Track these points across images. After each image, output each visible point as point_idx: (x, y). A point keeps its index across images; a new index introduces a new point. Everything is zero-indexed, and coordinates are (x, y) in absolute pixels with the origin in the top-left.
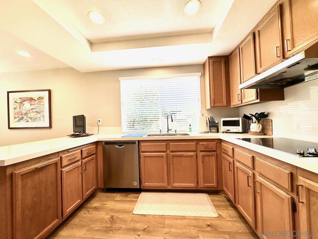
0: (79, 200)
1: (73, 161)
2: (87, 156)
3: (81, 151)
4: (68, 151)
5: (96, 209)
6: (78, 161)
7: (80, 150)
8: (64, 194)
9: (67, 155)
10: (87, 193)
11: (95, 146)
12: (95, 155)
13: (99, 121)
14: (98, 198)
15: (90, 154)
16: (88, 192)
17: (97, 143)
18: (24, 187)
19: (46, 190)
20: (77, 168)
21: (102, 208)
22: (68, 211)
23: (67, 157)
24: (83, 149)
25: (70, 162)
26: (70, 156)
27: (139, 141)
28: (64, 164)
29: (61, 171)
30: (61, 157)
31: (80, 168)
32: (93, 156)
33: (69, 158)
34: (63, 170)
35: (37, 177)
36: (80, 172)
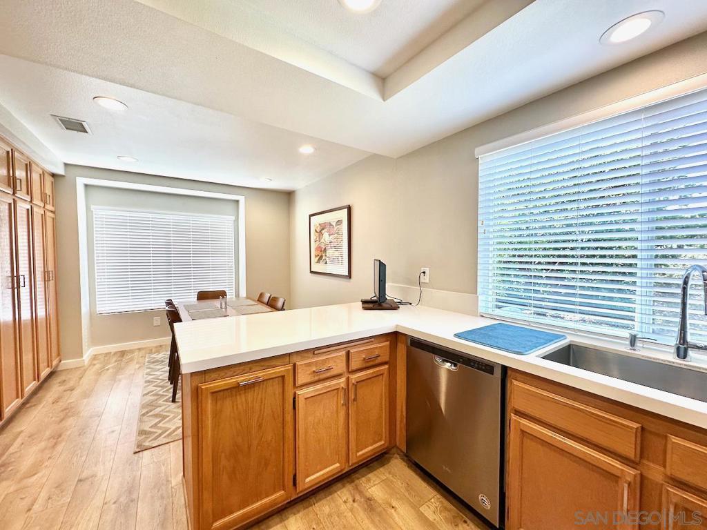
0: (338, 465)
1: (322, 376)
2: (364, 366)
3: (348, 353)
4: (313, 351)
5: (370, 505)
6: (339, 376)
7: (344, 352)
8: (300, 443)
9: (309, 361)
10: (360, 453)
11: (388, 343)
12: (387, 366)
13: (424, 273)
14: (390, 473)
15: (371, 363)
16: (363, 451)
17: (394, 337)
18: (216, 415)
19: (260, 426)
20: (336, 391)
21: (380, 515)
22: (307, 480)
23: (309, 365)
24: (352, 351)
25: (316, 378)
26: (316, 363)
27: (505, 369)
28: (300, 381)
29: (295, 393)
30: (294, 365)
31: (342, 394)
32: (382, 368)
33: (314, 369)
34: (299, 392)
35: (241, 399)
36: (342, 402)
